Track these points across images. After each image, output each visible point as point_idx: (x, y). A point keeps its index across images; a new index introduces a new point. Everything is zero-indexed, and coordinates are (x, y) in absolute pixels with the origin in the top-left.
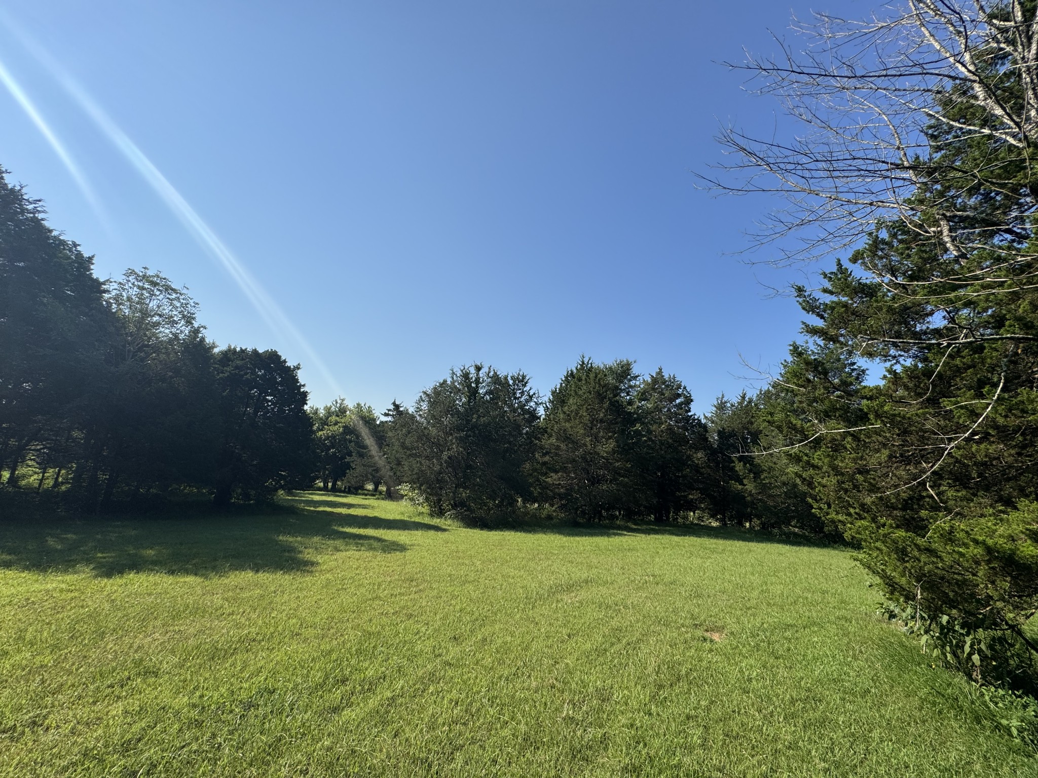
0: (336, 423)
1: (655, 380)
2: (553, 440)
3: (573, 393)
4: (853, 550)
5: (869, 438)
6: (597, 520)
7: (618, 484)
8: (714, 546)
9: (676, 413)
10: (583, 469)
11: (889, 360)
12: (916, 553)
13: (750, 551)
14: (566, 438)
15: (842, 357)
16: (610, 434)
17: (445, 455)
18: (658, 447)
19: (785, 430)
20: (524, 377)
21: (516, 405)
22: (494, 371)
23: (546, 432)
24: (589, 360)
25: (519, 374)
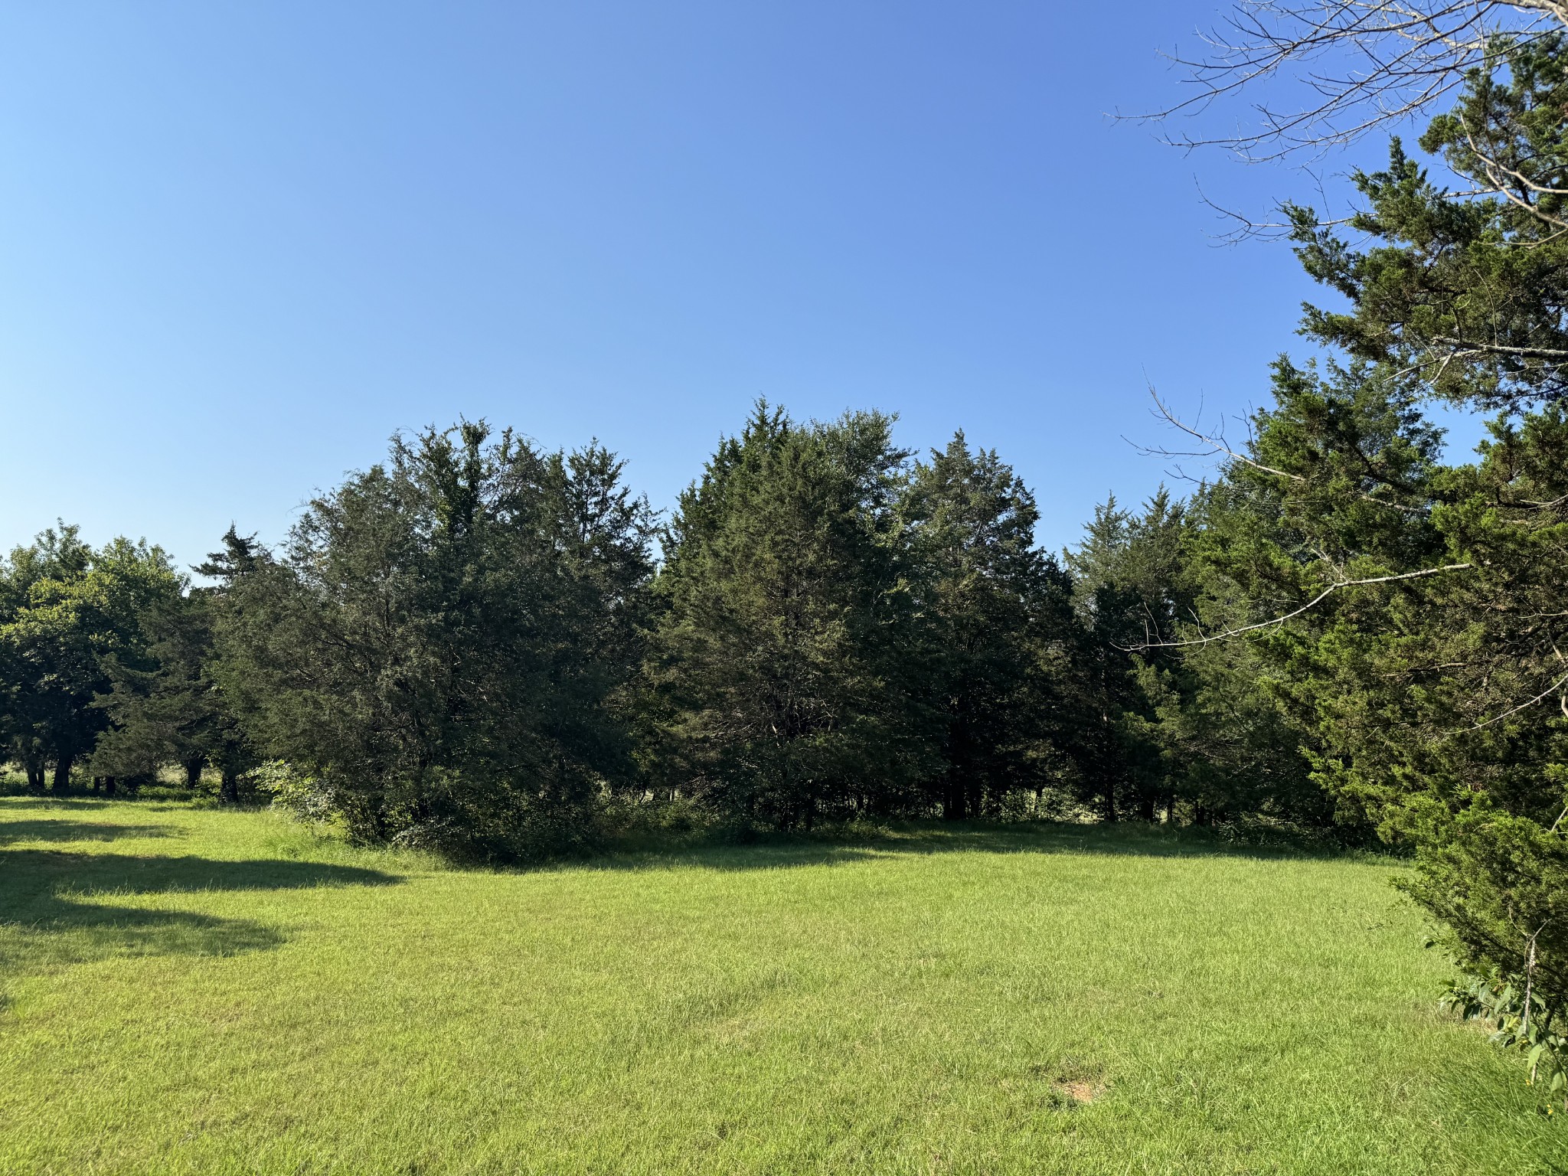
0: (54, 599)
1: (945, 466)
2: (688, 626)
3: (736, 501)
4: (1394, 861)
5: (1443, 594)
6: (801, 825)
7: (853, 731)
8: (1085, 871)
9: (995, 549)
10: (768, 698)
11: (1496, 405)
12: (1533, 864)
13: (1168, 877)
14: (721, 618)
15: (1391, 400)
16: (832, 607)
17: (386, 678)
18: (951, 635)
19: (1255, 581)
20: (606, 459)
21: (588, 536)
22: (520, 441)
23: (669, 605)
24: (778, 415)
25: (592, 452)
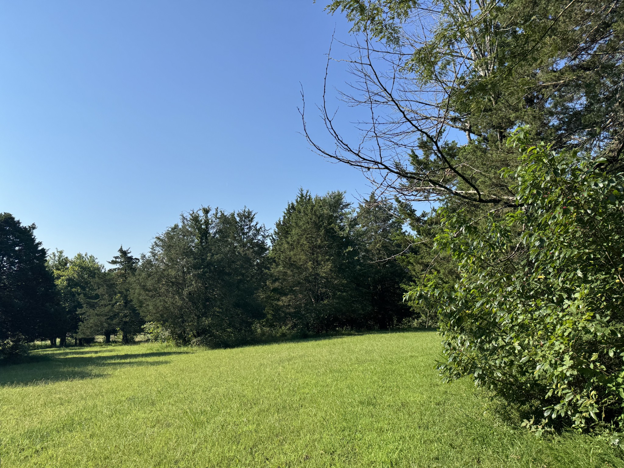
2: (281, 268)
3: (293, 224)
14: (291, 264)
16: (327, 257)
17: (185, 292)
20: (249, 213)
21: (245, 239)
22: (221, 212)
23: (275, 261)
24: (307, 193)
25: (245, 211)
